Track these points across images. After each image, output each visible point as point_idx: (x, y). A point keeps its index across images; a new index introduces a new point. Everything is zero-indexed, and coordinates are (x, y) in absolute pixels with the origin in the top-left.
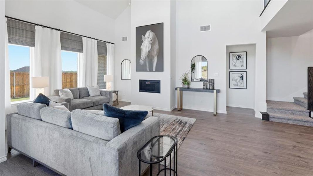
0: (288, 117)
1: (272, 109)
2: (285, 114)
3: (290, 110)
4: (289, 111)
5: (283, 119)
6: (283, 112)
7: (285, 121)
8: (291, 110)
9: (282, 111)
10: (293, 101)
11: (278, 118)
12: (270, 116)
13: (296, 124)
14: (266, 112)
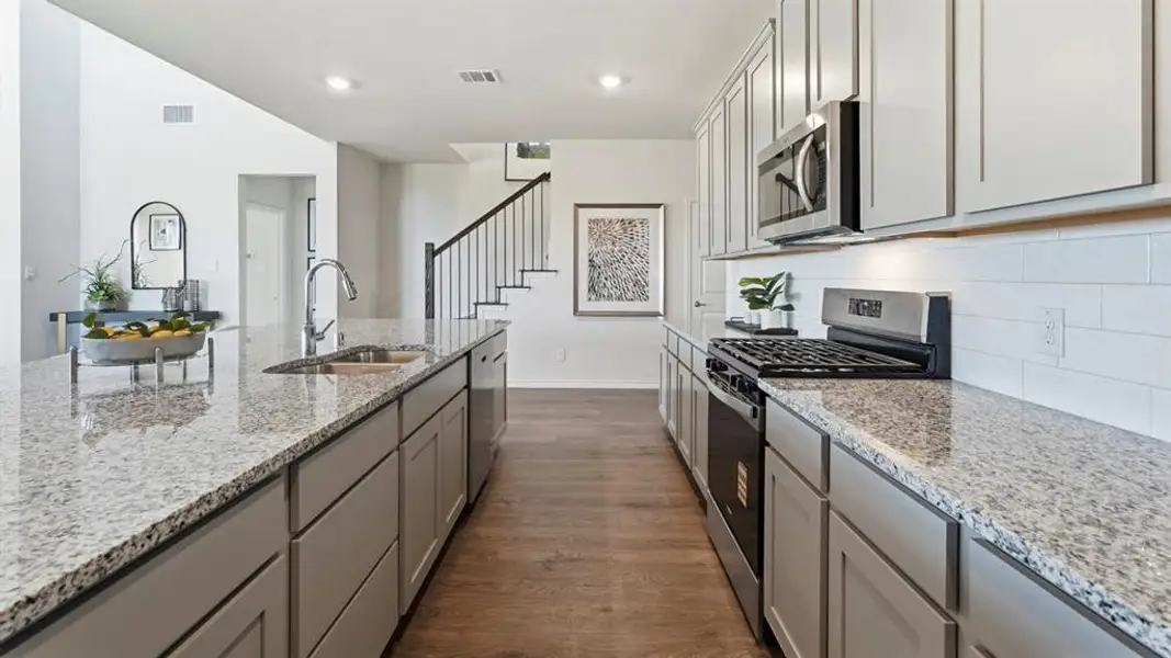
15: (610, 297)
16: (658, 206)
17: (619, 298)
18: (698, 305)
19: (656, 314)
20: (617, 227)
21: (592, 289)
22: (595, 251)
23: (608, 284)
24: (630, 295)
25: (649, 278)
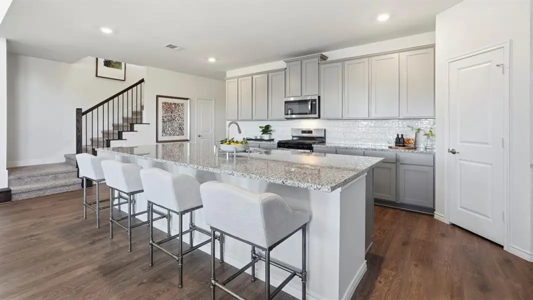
0: (46, 185)
1: (19, 179)
2: (43, 182)
3: (50, 174)
4: (50, 176)
5: (37, 190)
6: (39, 180)
7: (41, 194)
8: (53, 174)
9: (39, 178)
10: (64, 160)
11: (28, 192)
12: (12, 192)
13: (58, 192)
14: (7, 187)
15: (170, 135)
16: (187, 99)
17: (174, 135)
18: (199, 136)
19: (187, 140)
20: (173, 106)
21: (163, 131)
22: (165, 115)
23: (170, 129)
24: (178, 133)
25: (185, 127)
